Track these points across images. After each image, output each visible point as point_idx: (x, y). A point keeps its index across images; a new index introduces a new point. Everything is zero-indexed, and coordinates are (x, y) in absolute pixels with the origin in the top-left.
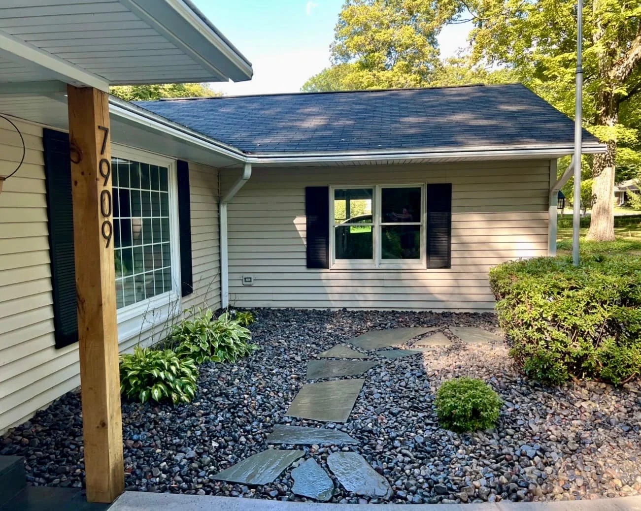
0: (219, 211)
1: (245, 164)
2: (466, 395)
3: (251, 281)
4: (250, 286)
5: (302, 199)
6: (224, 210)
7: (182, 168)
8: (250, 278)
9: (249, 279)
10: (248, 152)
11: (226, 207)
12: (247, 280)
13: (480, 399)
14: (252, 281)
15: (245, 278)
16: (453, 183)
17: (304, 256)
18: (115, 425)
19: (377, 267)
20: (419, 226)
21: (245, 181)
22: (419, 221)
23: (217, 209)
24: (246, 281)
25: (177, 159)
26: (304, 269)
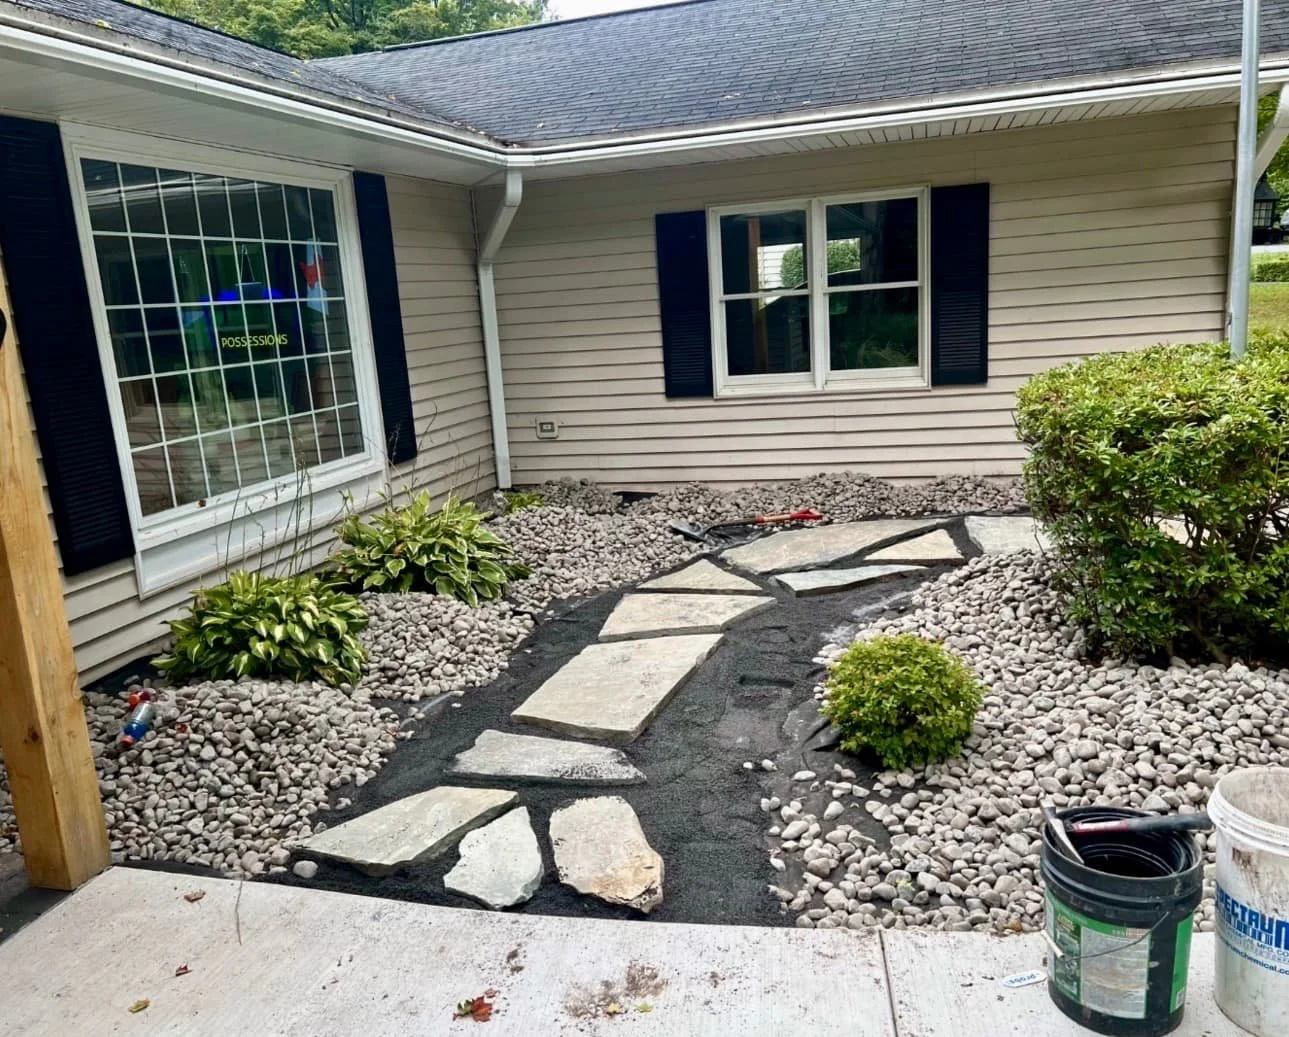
0: (477, 282)
1: (504, 170)
2: (889, 676)
3: (552, 430)
4: (553, 440)
5: (650, 244)
6: (487, 278)
7: (370, 190)
8: (552, 424)
9: (549, 427)
10: (512, 143)
11: (490, 271)
12: (545, 427)
13: (919, 687)
14: (556, 428)
15: (542, 424)
16: (992, 182)
17: (660, 371)
18: (65, 737)
19: (819, 388)
20: (914, 290)
21: (514, 210)
22: (915, 278)
23: (473, 277)
24: (542, 431)
25: (352, 169)
26: (661, 401)
